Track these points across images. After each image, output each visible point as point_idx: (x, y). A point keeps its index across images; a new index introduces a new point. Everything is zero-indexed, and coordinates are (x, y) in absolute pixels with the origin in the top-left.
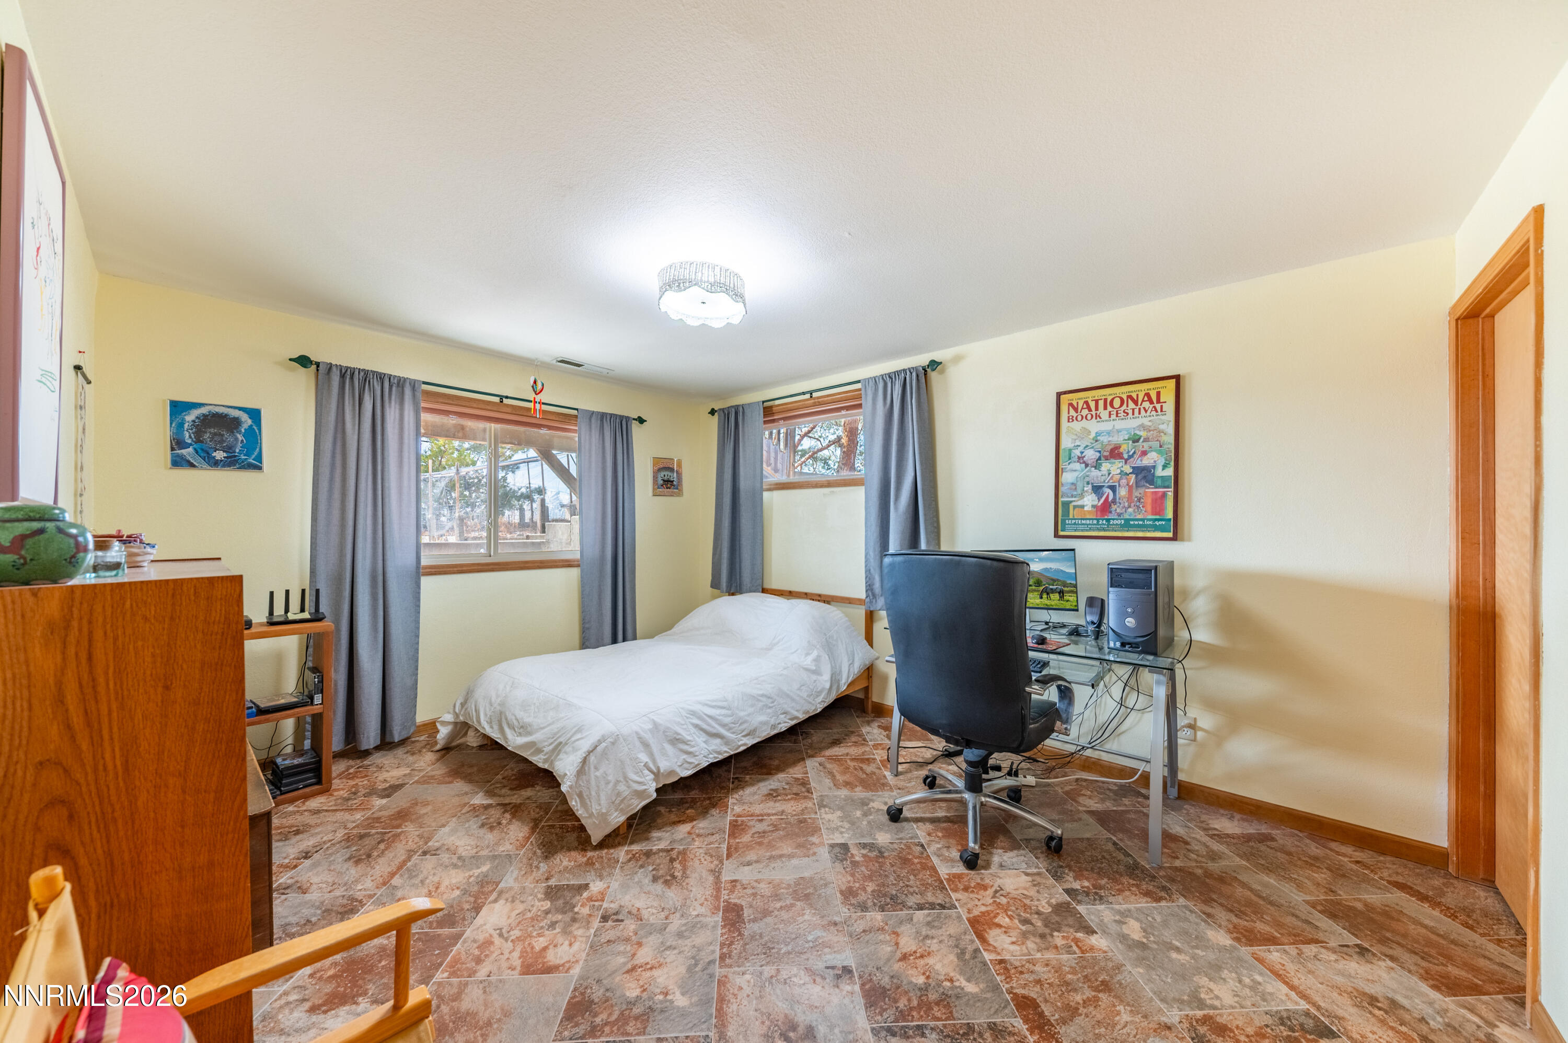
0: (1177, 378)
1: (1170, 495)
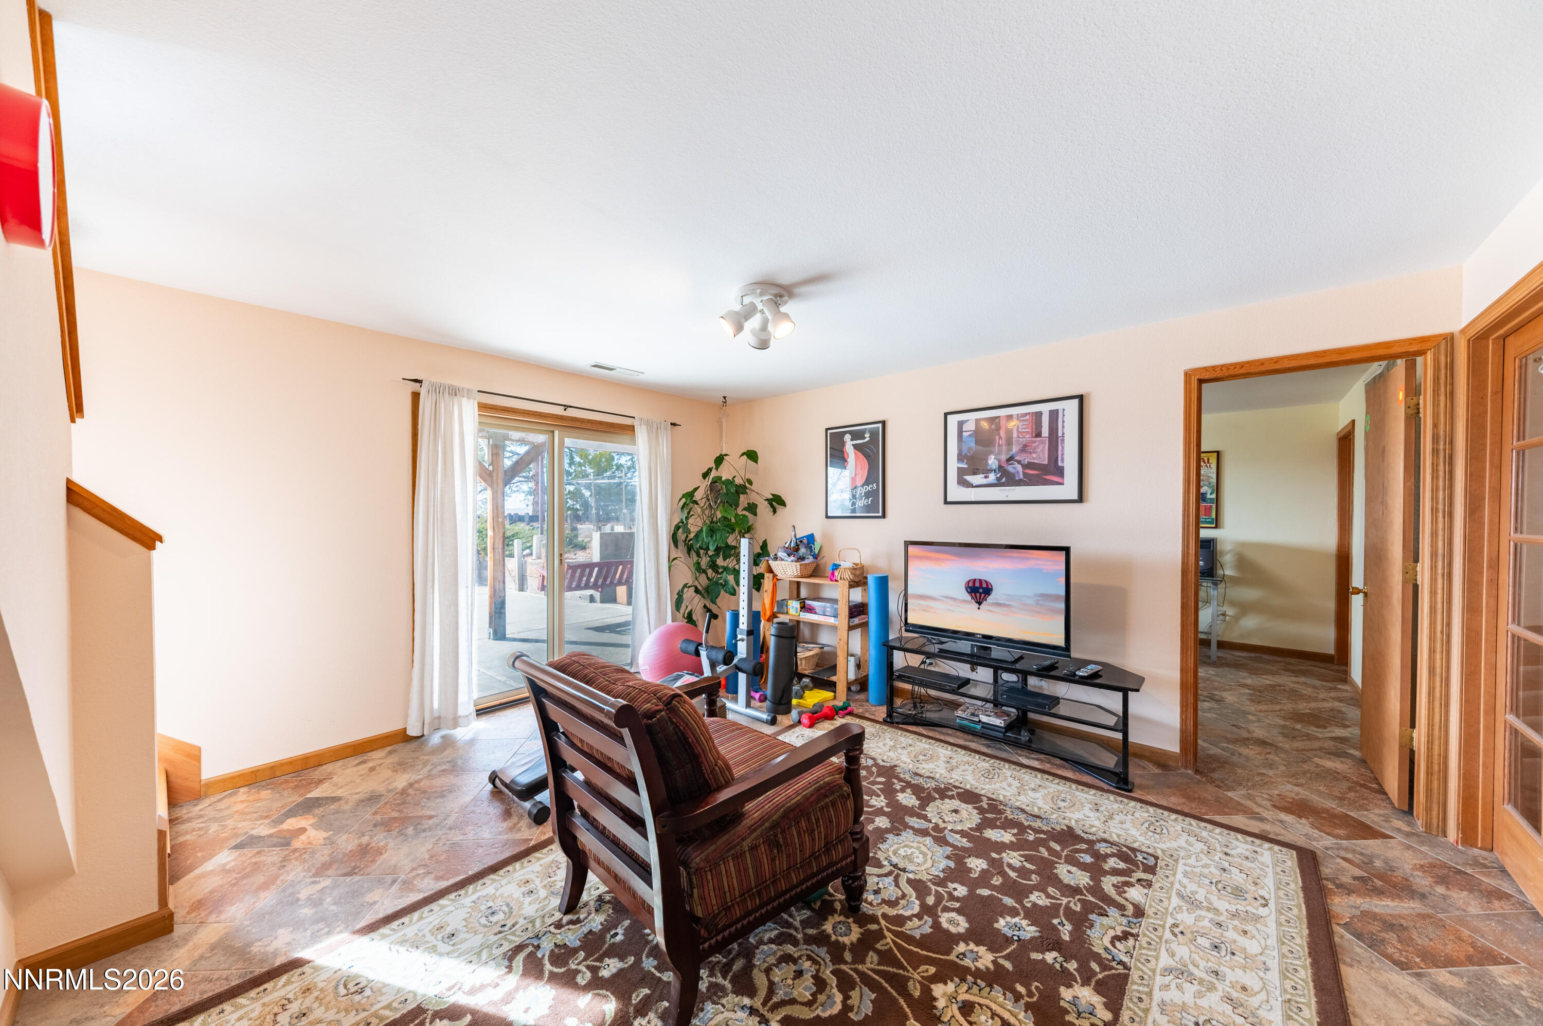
0: (1218, 452)
1: (1214, 506)
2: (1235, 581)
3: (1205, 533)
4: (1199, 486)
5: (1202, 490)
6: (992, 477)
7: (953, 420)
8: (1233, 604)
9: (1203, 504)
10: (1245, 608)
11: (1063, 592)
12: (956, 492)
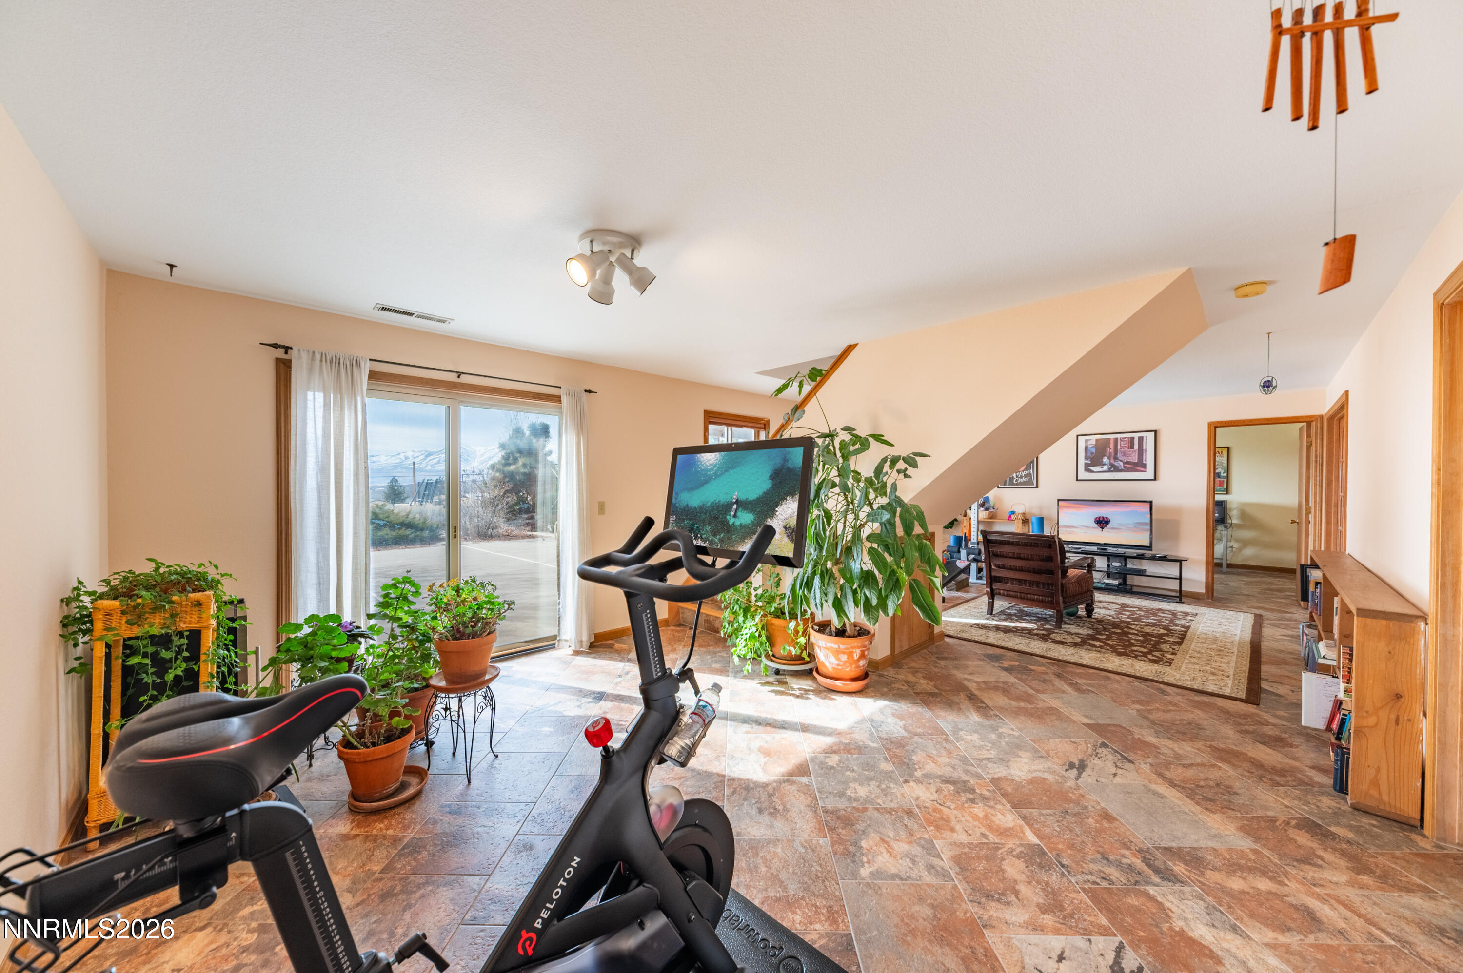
0: (1227, 448)
1: (1225, 481)
2: (1239, 526)
3: (1218, 498)
4: (1215, 469)
5: (1217, 471)
6: (1105, 468)
7: (1082, 440)
8: (1237, 541)
9: (1217, 480)
10: (1245, 543)
11: (1149, 521)
12: (1083, 475)
